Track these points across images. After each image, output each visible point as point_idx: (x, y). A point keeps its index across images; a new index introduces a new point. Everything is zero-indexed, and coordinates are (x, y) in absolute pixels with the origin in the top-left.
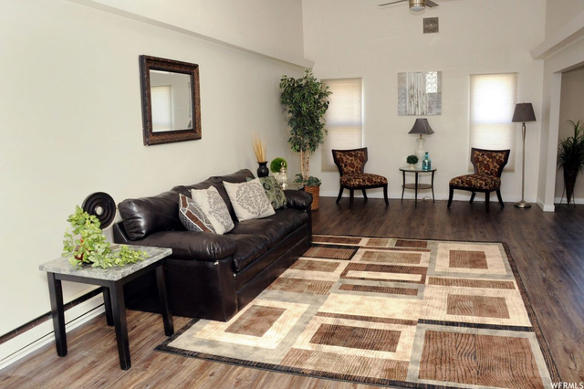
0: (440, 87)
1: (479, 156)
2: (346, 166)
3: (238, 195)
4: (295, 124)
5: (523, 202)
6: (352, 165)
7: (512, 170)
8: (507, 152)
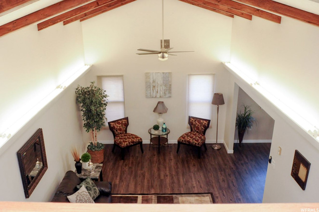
0: (170, 82)
1: (193, 121)
6: (120, 129)
8: (209, 121)
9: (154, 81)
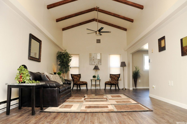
0: (101, 58)
1: (112, 76)
2: (75, 79)
3: (53, 78)
4: (61, 65)
5: (124, 88)
6: (76, 79)
7: (121, 80)
8: (120, 74)
9: (93, 57)
